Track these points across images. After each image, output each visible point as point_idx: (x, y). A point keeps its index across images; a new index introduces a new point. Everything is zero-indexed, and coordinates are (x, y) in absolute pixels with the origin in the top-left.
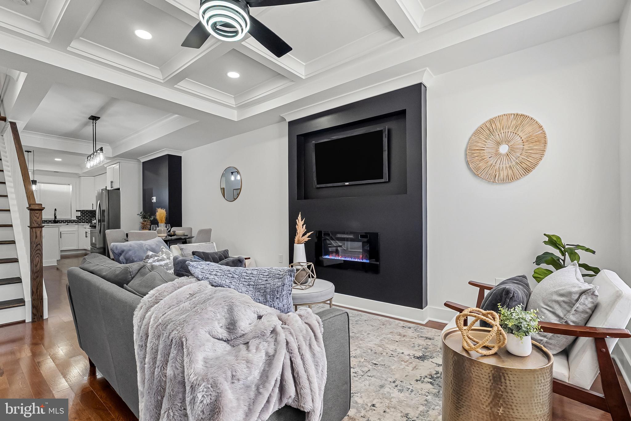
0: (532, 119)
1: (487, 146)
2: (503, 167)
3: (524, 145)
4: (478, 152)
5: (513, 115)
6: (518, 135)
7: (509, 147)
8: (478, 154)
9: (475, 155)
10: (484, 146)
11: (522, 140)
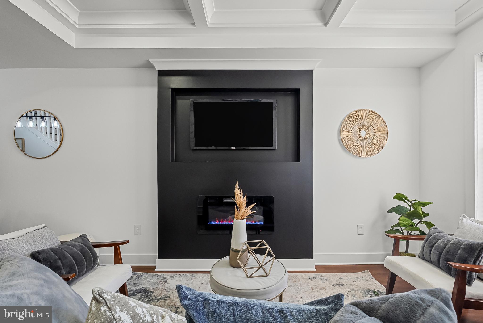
0: (380, 116)
1: (353, 130)
2: (364, 147)
3: (375, 133)
4: (347, 133)
5: (368, 111)
6: (372, 125)
7: (366, 132)
8: (348, 135)
9: (346, 135)
10: (352, 130)
11: (374, 129)
